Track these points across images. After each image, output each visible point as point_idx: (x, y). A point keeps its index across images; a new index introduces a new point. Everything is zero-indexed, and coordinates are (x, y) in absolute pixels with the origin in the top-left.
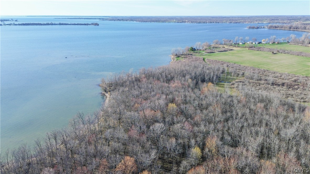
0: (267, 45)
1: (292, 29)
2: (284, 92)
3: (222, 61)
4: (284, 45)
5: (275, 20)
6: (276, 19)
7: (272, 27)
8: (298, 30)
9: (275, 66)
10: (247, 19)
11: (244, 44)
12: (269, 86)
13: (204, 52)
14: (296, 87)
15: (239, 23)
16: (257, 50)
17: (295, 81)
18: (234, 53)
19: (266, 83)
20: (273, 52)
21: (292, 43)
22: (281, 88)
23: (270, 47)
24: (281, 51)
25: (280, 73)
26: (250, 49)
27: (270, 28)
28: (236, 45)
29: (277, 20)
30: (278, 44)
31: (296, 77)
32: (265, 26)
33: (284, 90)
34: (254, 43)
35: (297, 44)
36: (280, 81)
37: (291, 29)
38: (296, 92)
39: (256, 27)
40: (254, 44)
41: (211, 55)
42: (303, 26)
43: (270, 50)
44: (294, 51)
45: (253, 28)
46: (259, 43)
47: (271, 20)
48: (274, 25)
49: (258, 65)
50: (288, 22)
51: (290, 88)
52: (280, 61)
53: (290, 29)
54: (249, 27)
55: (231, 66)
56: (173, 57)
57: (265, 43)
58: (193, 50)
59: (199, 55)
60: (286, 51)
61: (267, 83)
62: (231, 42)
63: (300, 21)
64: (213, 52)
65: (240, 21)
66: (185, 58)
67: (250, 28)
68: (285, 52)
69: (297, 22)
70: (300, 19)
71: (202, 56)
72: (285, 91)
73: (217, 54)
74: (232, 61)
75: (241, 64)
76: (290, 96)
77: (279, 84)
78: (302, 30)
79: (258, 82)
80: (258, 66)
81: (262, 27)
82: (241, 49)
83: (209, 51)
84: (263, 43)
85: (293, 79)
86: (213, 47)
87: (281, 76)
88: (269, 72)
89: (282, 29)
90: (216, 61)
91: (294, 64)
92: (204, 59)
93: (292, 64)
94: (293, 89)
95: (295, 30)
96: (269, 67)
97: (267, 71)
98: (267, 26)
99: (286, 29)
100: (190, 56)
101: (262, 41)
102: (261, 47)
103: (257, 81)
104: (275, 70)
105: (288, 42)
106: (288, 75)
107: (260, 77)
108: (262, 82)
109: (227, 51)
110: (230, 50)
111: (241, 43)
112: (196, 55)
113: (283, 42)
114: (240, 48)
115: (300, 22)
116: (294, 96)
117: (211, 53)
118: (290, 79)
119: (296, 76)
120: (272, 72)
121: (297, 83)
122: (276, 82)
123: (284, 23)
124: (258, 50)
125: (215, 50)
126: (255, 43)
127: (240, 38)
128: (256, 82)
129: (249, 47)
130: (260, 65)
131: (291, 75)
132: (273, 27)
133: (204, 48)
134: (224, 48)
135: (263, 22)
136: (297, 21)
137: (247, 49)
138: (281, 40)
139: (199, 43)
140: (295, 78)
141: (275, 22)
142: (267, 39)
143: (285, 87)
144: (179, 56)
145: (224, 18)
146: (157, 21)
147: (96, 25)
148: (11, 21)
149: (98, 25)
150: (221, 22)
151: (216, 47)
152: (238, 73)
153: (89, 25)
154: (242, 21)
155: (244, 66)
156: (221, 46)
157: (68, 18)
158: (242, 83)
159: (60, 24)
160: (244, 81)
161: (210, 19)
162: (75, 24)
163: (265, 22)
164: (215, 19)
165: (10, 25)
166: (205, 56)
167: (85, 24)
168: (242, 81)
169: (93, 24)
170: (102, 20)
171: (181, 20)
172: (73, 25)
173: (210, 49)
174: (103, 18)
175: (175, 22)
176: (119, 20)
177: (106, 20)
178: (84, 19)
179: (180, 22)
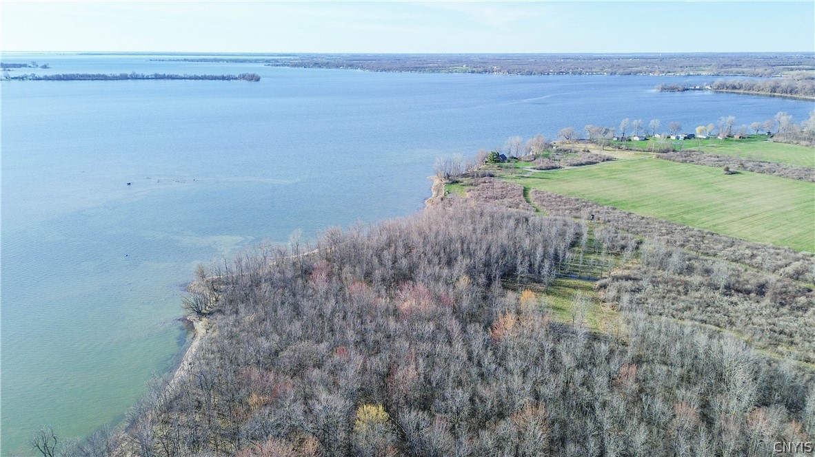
0: (709, 144)
1: (779, 94)
2: (763, 321)
3: (577, 200)
4: (759, 144)
5: (731, 66)
6: (734, 63)
7: (723, 88)
8: (795, 96)
9: (733, 218)
10: (656, 64)
11: (646, 139)
12: (717, 295)
13: (528, 167)
14: (802, 300)
15: (636, 73)
16: (681, 159)
17: (798, 275)
18: (615, 171)
19: (706, 283)
20: (727, 169)
21: (780, 139)
22: (754, 305)
23: (717, 151)
24: (750, 165)
25: (751, 244)
26: (662, 158)
27: (719, 89)
28: (623, 142)
29: (737, 65)
30: (741, 141)
31: (798, 260)
32: (705, 83)
33: (764, 313)
34: (673, 138)
35: (795, 142)
36: (751, 278)
37: (776, 94)
38: (801, 321)
39: (681, 88)
40: (673, 140)
41: (549, 176)
42: (809, 86)
43: (719, 161)
44: (789, 165)
45: (673, 89)
46: (690, 137)
47: (722, 68)
48: (731, 80)
49: (684, 213)
50: (766, 72)
51: (782, 305)
52: (749, 200)
53: (773, 94)
54: (660, 86)
55: (603, 217)
56: (437, 182)
57: (705, 137)
58: (499, 159)
59: (514, 176)
60: (766, 166)
61: (709, 285)
62: (610, 135)
63: (800, 69)
64: (556, 168)
65: (639, 69)
66: (472, 187)
68: (762, 168)
69: (792, 72)
70: (800, 64)
71: (522, 181)
72: (768, 316)
73: (567, 173)
74: (608, 198)
75: (632, 211)
76: (785, 338)
77: (748, 287)
78: (807, 97)
79: (682, 277)
80: (684, 216)
81: (697, 87)
82: (636, 157)
83: (543, 165)
84: (700, 136)
85: (790, 270)
86: (558, 151)
87: (753, 256)
88: (716, 240)
89: (751, 92)
91: (790, 209)
92: (525, 192)
93: (783, 210)
94: (792, 309)
95: (786, 95)
96: (716, 222)
97: (709, 235)
98: (711, 84)
99: (763, 93)
100: (487, 179)
101: (698, 130)
102: (693, 149)
103: (679, 274)
104: (735, 231)
105: (769, 133)
106: (772, 251)
107: (690, 260)
108: (696, 279)
109: (595, 163)
110: (604, 161)
111: (637, 139)
112: (506, 178)
113: (755, 133)
114: (632, 153)
115: (798, 72)
116: (797, 339)
117: (549, 169)
118: (781, 267)
119: (800, 255)
120: (724, 239)
121: (804, 285)
122: (738, 282)
123: (756, 75)
124: (686, 161)
125: (562, 160)
126: (678, 138)
127: (635, 122)
128: (677, 277)
129: (658, 149)
130: (688, 212)
131: (782, 251)
132: (727, 88)
133: (531, 153)
134: (589, 154)
135: (699, 72)
136: (792, 70)
137: (654, 155)
138: (750, 128)
139: (518, 139)
140: (796, 265)
141: (732, 72)
142: (710, 127)
143: (767, 301)
144: (456, 179)
145: (595, 59)
146: (416, 69)
147: (251, 80)
148: (30, 67)
149: (258, 79)
150: (588, 70)
151: (565, 151)
152: (623, 243)
153: (232, 79)
154: (645, 68)
155: (643, 218)
156: (581, 146)
157: (185, 60)
158: (630, 282)
159: (157, 77)
160: (638, 277)
161: (559, 63)
162: (196, 78)
163: (704, 73)
164: (571, 62)
165: (22, 78)
166: (529, 180)
167: (223, 78)
168: (632, 276)
169: (243, 77)
170: (272, 66)
171: (482, 65)
172: (191, 78)
173: (546, 156)
174: (276, 61)
175: (465, 72)
176: (317, 65)
177: (284, 65)
178: (228, 61)
179: (480, 73)
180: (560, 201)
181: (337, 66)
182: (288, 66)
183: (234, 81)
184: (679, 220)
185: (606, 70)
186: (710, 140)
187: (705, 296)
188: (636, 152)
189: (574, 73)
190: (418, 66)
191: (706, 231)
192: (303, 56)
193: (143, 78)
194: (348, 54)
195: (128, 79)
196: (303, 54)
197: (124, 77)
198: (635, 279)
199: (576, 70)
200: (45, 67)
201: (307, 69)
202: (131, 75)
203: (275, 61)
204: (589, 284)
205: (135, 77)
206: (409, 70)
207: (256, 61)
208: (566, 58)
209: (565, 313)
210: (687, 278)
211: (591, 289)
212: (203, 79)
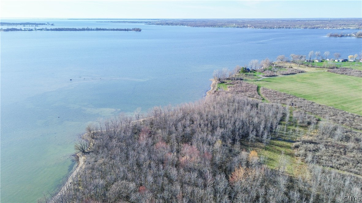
0: (355, 64)
3: (285, 94)
10: (327, 23)
11: (322, 61)
13: (261, 75)
15: (317, 28)
16: (341, 73)
18: (305, 78)
19: (356, 147)
26: (330, 71)
27: (360, 36)
28: (310, 63)
32: (352, 33)
34: (336, 61)
39: (340, 35)
40: (336, 62)
41: (271, 80)
45: (336, 36)
46: (345, 61)
49: (343, 103)
54: (329, 34)
55: (298, 104)
56: (214, 82)
57: (353, 61)
58: (246, 70)
59: (253, 80)
61: (359, 149)
62: (303, 59)
64: (275, 76)
65: (319, 25)
66: (231, 85)
67: (331, 36)
71: (257, 83)
73: (280, 79)
74: (301, 93)
75: (314, 101)
79: (343, 143)
80: (343, 105)
81: (348, 35)
82: (317, 71)
83: (268, 74)
84: (350, 60)
86: (277, 67)
90: (275, 93)
92: (258, 89)
97: (357, 117)
98: (355, 33)
100: (239, 81)
101: (349, 57)
102: (347, 67)
103: (341, 140)
107: (347, 132)
108: (351, 144)
109: (295, 74)
110: (299, 73)
111: (317, 61)
112: (249, 81)
117: (271, 76)
124: (343, 74)
125: (278, 72)
126: (339, 61)
127: (316, 53)
128: (339, 143)
129: (328, 67)
130: (345, 103)
133: (263, 68)
134: (292, 69)
135: (349, 28)
137: (326, 70)
139: (256, 61)
142: (356, 56)
144: (224, 81)
145: (297, 21)
146: (212, 26)
147: (137, 31)
148: (46, 25)
149: (140, 31)
150: (293, 26)
151: (280, 67)
152: (308, 120)
153: (129, 30)
154: (321, 25)
155: (320, 106)
156: (288, 65)
157: (111, 22)
158: (313, 145)
159: (97, 29)
160: (317, 141)
161: (280, 23)
162: (114, 30)
163: (351, 28)
164: (285, 23)
165: (41, 30)
166: (261, 82)
167: (125, 30)
168: (314, 141)
169: (134, 29)
170: (148, 24)
171: (242, 24)
172: (111, 30)
173: (270, 69)
175: (234, 27)
176: (167, 24)
177: (153, 24)
178: (129, 22)
179: (241, 27)
180: (275, 94)
181: (176, 25)
182: (155, 24)
183: (130, 31)
184: (340, 108)
185: (302, 26)
186: (356, 62)
187: (356, 156)
188: (316, 68)
189: (286, 28)
190: (212, 24)
191: (356, 114)
192: (162, 20)
193: (91, 30)
194: (182, 19)
195: (85, 30)
196: (162, 19)
197: (83, 30)
198: (315, 143)
199: (287, 26)
200: (52, 25)
202: (86, 29)
203: (149, 22)
204: (289, 144)
205: (88, 30)
206: (208, 26)
207: (141, 22)
208: (283, 20)
209: (275, 162)
210: (346, 144)
211: (290, 148)
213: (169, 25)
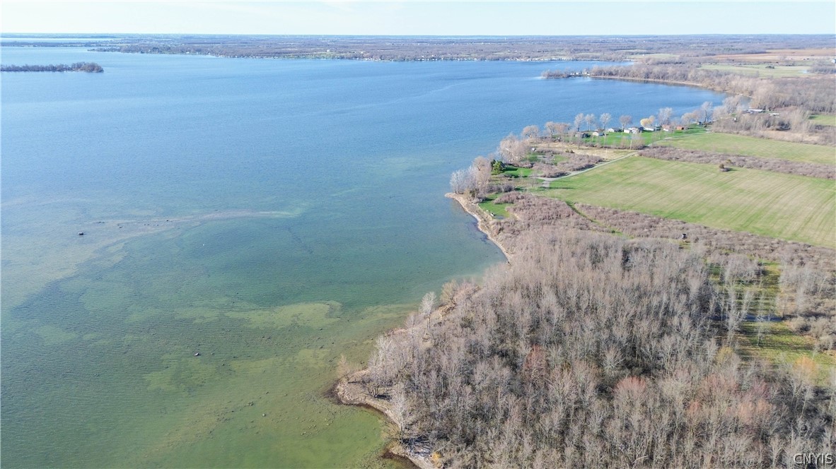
1: (652, 80)
7: (601, 74)
8: (667, 81)
27: (597, 75)
37: (649, 80)
39: (565, 74)
45: (558, 76)
48: (606, 66)
53: (646, 79)
78: (678, 82)
81: (577, 74)
89: (627, 78)
95: (658, 80)
98: (589, 70)
99: (637, 79)
101: (642, 122)
132: (605, 74)
146: (277, 54)
147: (91, 71)
149: (100, 70)
153: (66, 69)
161: (427, 48)
167: (53, 69)
169: (79, 67)
170: (98, 51)
171: (346, 49)
174: (98, 44)
175: (333, 57)
176: (155, 49)
177: (112, 50)
179: (349, 58)
181: (183, 52)
182: (119, 50)
201: (145, 54)
203: (97, 46)
206: (271, 56)
207: (72, 45)
212: (26, 71)
213: (161, 52)
